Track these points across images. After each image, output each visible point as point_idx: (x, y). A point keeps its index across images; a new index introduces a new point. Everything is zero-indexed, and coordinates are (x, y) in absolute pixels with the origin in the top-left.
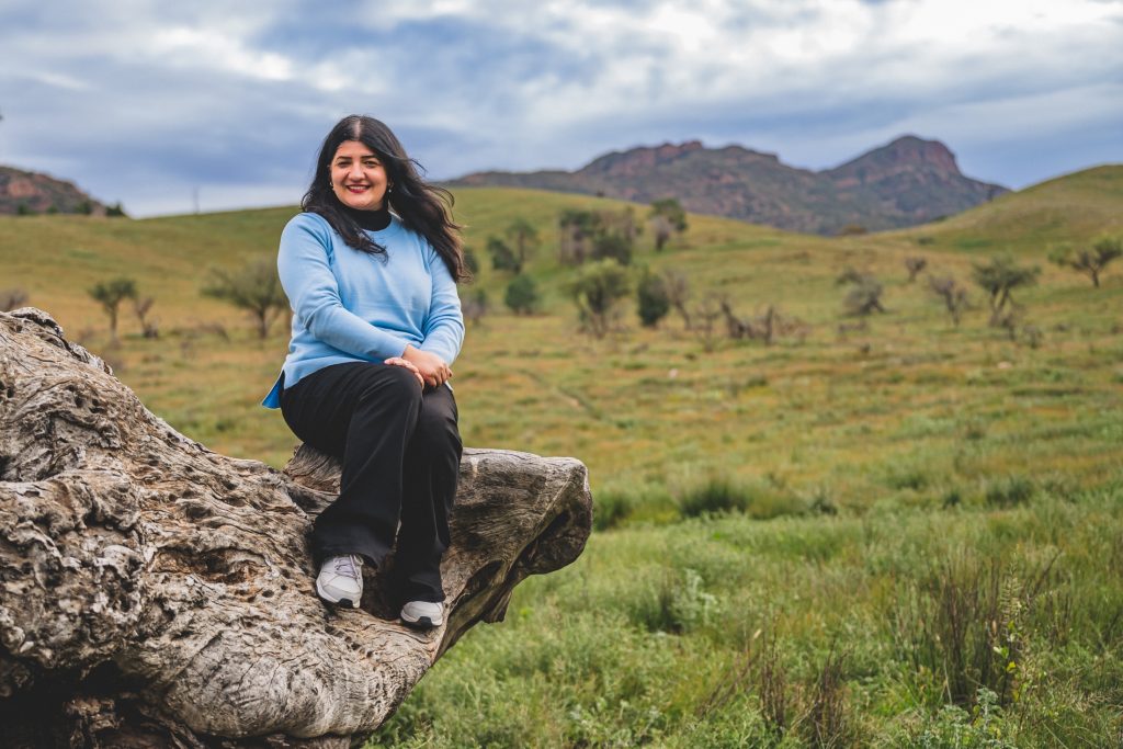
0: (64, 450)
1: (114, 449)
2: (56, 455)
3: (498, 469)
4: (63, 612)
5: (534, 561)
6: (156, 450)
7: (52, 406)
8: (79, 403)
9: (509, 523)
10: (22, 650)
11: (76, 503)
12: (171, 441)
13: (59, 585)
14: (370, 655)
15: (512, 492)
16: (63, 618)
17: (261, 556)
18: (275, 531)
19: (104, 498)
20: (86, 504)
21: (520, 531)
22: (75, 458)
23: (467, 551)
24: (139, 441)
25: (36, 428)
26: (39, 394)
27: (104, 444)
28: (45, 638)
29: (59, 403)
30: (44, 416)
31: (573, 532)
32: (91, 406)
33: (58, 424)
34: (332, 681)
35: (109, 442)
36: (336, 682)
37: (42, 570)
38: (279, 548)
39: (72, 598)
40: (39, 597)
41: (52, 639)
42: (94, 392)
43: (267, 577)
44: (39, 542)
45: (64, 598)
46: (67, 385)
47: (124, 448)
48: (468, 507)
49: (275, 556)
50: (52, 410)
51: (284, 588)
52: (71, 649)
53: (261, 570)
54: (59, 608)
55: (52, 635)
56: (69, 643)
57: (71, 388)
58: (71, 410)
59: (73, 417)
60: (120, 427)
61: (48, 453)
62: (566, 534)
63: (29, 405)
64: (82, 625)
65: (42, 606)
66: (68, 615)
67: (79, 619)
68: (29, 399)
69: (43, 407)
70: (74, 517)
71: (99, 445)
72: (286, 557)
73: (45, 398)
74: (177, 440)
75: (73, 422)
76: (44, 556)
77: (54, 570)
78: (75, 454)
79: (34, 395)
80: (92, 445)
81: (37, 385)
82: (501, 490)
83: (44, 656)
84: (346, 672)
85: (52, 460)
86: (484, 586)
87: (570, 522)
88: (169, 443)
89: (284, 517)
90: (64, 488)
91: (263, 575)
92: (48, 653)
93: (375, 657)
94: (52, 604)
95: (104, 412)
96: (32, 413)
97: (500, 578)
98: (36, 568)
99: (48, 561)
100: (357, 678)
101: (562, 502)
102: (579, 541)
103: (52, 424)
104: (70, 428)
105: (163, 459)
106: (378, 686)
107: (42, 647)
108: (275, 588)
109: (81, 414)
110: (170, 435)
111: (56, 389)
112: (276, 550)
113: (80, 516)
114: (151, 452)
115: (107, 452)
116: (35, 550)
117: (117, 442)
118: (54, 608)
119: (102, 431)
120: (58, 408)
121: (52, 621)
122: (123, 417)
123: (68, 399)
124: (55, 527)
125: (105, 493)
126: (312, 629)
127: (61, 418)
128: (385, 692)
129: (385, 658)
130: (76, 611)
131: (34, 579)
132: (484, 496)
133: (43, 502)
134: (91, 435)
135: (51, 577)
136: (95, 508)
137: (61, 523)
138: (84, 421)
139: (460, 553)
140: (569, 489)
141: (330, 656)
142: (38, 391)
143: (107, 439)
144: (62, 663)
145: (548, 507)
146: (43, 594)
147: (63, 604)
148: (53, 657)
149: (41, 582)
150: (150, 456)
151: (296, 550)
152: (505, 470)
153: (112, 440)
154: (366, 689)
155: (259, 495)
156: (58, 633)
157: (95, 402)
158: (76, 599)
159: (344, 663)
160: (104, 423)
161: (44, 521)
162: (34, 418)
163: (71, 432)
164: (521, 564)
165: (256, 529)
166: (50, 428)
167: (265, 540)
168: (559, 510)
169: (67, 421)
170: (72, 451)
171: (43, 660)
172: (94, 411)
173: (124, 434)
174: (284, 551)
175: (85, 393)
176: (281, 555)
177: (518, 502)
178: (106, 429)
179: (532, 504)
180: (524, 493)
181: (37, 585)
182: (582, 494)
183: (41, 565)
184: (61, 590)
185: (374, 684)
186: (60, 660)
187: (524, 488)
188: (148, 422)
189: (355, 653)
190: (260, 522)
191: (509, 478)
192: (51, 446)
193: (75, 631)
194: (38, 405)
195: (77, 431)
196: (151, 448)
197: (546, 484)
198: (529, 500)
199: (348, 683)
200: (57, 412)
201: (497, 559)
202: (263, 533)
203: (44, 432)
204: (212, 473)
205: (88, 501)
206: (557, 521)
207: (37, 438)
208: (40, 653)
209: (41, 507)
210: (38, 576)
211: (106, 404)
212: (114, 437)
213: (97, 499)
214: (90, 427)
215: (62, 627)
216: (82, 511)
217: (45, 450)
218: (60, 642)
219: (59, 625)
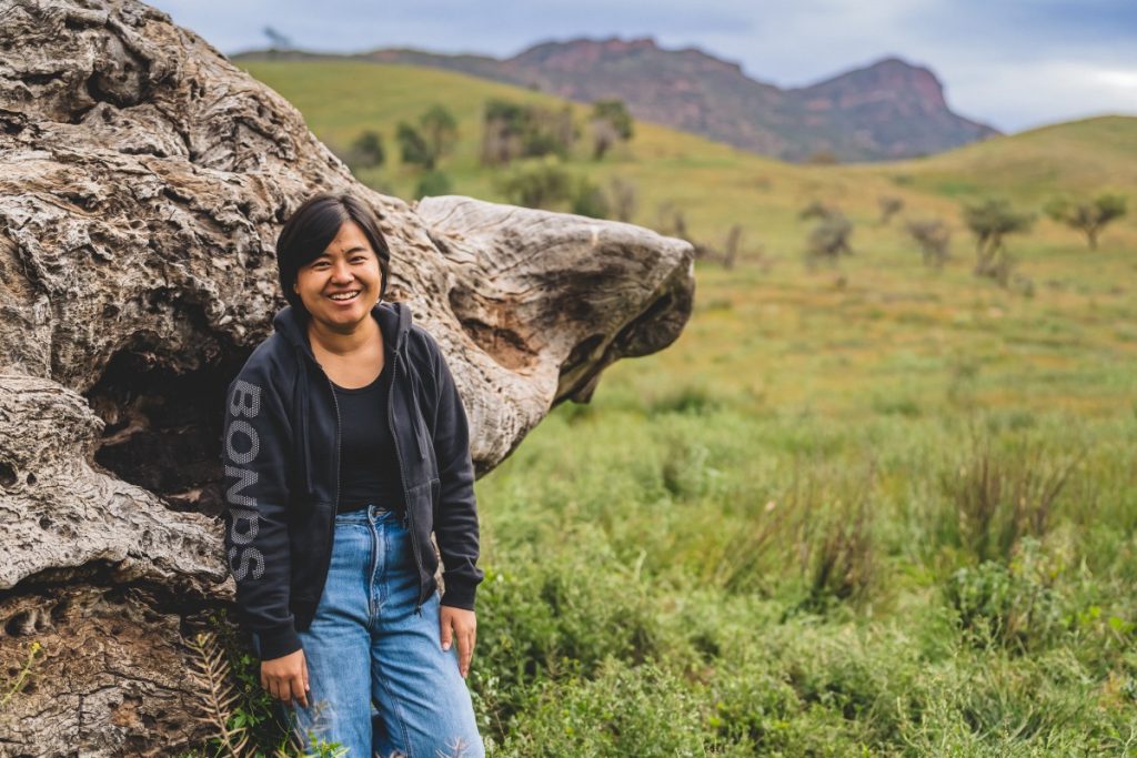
0: (246, 154)
1: (289, 160)
2: (238, 157)
3: (617, 240)
4: (260, 292)
5: (629, 343)
6: (322, 169)
7: (238, 111)
8: (261, 112)
9: (619, 295)
10: (221, 323)
11: (270, 197)
12: (332, 164)
13: (258, 268)
14: (500, 390)
15: (628, 264)
16: (260, 298)
17: (409, 283)
18: (419, 264)
19: (292, 198)
20: (278, 201)
21: (628, 306)
22: (257, 162)
23: (576, 319)
24: (308, 158)
25: (222, 129)
26: (226, 98)
27: (281, 155)
28: (242, 315)
29: (244, 110)
30: (230, 119)
31: (672, 317)
32: (271, 116)
33: (242, 129)
34: (472, 404)
35: (285, 153)
36: (475, 406)
37: (244, 251)
38: (423, 280)
39: (269, 281)
40: (240, 276)
41: (248, 317)
42: (272, 104)
43: (415, 300)
44: (242, 224)
45: (262, 280)
46: (252, 93)
47: (296, 161)
48: (584, 274)
49: (419, 286)
50: (237, 115)
51: (429, 314)
52: (260, 330)
53: (410, 295)
54: (256, 288)
55: (248, 313)
56: (261, 324)
57: (254, 97)
58: (255, 117)
59: (256, 124)
60: (295, 141)
61: (231, 155)
62: (665, 318)
63: (218, 106)
64: (274, 308)
65: (242, 284)
66: (264, 296)
67: (272, 301)
68: (218, 101)
69: (230, 111)
70: (269, 209)
71: (276, 155)
72: (428, 290)
73: (231, 103)
74: (336, 165)
75: (256, 129)
76: (247, 239)
77: (256, 253)
78: (256, 159)
79: (221, 99)
80: (271, 153)
81: (224, 90)
82: (617, 260)
83: (238, 333)
84: (484, 399)
85: (235, 161)
86: (583, 359)
87: (671, 306)
88: (330, 166)
89: (424, 253)
90: (260, 183)
91: (412, 299)
92: (242, 330)
93: (505, 393)
94: (251, 283)
95: (281, 124)
96: (220, 115)
97: (599, 353)
98: (239, 248)
99: (251, 243)
100: (493, 406)
101: (667, 284)
102: (677, 326)
103: (236, 128)
104: (252, 134)
105: (326, 179)
106: (509, 418)
107: (238, 323)
108: (423, 313)
109: (264, 123)
110: (330, 159)
111: (241, 96)
112: (420, 281)
113: (273, 210)
114: (317, 171)
115: (283, 162)
116: (239, 232)
117: (291, 155)
118: (253, 288)
119: (279, 142)
120: (243, 114)
121: (250, 300)
122: (296, 132)
123: (251, 107)
124: (255, 214)
125: (292, 193)
126: (456, 355)
127: (245, 124)
128: (513, 426)
129: (513, 397)
130: (271, 292)
131: (237, 258)
132: (601, 265)
133: (244, 190)
134: (269, 144)
135: (252, 259)
136: (284, 206)
137: (259, 212)
138: (265, 130)
139: (568, 321)
140: (676, 271)
141: (471, 382)
142: (226, 95)
143: (283, 150)
144: (251, 342)
145: (657, 284)
146: (244, 273)
147: (261, 285)
148: (246, 334)
149: (243, 263)
150: (317, 175)
151: (434, 286)
152: (624, 241)
153: (288, 152)
154: (499, 418)
155: (403, 230)
156: (253, 312)
157: (274, 114)
158: (272, 282)
159: (482, 390)
160: (281, 134)
161: (245, 209)
162: (221, 119)
163: (252, 138)
164: (615, 345)
165: (404, 258)
166: (235, 131)
167: (411, 270)
168: (663, 292)
169: (250, 128)
170: (254, 156)
171: (237, 336)
172: (273, 122)
173: (297, 149)
174: (427, 284)
175: (266, 103)
176: (424, 287)
177: (632, 275)
178: (283, 140)
179: (643, 278)
180: (639, 266)
181: (239, 264)
182: (687, 278)
183: (244, 246)
184: (260, 272)
185: (506, 416)
186: (249, 340)
187: (639, 261)
188: (312, 143)
189: (489, 385)
190: (408, 253)
191: (626, 250)
192: (234, 149)
193: (268, 313)
194: (226, 108)
195: (258, 138)
196: (317, 167)
197: (661, 260)
198: (642, 274)
199: (485, 410)
200: (242, 118)
201: (600, 331)
202: (410, 263)
203: (228, 134)
204: (366, 200)
205: (278, 198)
206: (660, 302)
207: (223, 139)
208: (235, 329)
209: (243, 195)
210: (241, 256)
211: (283, 117)
212: (290, 149)
213: (286, 198)
214: (269, 137)
215: (258, 306)
216: (275, 206)
217: (229, 152)
218: (253, 320)
219: (256, 304)
